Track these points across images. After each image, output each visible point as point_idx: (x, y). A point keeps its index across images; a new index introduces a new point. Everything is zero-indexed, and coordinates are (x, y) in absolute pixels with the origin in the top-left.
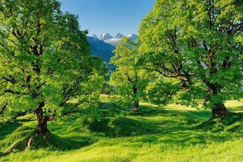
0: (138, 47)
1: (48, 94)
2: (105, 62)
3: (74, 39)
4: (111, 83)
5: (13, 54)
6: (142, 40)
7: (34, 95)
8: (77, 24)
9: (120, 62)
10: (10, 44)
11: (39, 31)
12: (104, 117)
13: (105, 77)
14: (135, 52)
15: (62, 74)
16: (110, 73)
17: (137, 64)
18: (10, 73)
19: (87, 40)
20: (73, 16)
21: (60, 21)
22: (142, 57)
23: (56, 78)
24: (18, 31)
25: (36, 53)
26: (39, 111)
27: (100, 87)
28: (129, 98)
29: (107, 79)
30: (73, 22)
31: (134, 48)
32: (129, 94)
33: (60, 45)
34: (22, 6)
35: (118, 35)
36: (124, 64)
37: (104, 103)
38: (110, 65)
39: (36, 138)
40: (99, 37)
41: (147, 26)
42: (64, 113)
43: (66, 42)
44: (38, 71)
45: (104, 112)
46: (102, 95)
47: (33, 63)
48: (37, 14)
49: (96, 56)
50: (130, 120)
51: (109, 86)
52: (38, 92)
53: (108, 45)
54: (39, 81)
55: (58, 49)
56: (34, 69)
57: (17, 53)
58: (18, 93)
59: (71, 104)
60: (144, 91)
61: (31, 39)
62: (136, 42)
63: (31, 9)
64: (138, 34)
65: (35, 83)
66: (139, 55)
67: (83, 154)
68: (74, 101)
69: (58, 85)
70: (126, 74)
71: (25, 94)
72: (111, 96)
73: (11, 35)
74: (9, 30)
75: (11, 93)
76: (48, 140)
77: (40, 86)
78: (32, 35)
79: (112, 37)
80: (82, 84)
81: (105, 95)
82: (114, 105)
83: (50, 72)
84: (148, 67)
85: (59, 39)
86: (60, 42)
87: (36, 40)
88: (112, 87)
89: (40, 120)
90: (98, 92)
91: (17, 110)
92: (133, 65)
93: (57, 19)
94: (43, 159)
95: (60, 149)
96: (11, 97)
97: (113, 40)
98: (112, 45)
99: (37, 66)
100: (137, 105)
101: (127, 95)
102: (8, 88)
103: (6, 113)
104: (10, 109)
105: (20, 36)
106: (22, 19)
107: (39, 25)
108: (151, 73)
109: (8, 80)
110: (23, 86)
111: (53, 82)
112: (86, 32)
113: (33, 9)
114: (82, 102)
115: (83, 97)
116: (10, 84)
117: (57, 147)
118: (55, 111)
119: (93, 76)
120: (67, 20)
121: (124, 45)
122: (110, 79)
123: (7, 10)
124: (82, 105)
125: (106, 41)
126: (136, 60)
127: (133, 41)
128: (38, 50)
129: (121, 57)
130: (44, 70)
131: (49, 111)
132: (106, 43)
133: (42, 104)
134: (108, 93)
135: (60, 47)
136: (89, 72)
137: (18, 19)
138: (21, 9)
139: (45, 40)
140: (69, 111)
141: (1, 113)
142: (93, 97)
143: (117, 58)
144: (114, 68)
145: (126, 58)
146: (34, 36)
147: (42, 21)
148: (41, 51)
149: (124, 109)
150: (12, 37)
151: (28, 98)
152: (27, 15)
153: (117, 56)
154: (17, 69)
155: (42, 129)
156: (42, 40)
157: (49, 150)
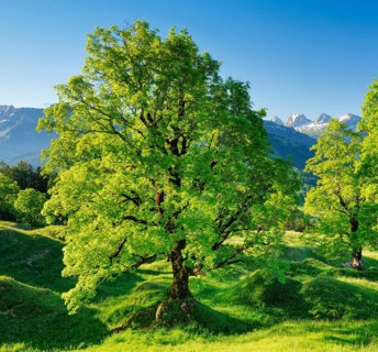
0: (362, 140)
1: (192, 226)
2: (295, 169)
3: (240, 126)
4: (307, 209)
5: (139, 153)
6: (369, 125)
7: (170, 228)
8: (246, 97)
9: (325, 168)
10: (136, 136)
11: (182, 114)
12: (292, 276)
13: (295, 197)
14: (356, 150)
15: (217, 191)
16: (305, 189)
17: (360, 173)
18: (133, 186)
19: (264, 126)
20: (240, 84)
21: (219, 94)
23: (206, 198)
24: (149, 115)
25: (175, 152)
26: (174, 257)
27: (284, 217)
28: (342, 241)
29: (300, 201)
30: (240, 93)
31: (353, 141)
32: (341, 232)
33: (215, 138)
34: (158, 72)
35: (321, 118)
36: (333, 173)
37: (293, 248)
38: (306, 174)
39: (170, 306)
40: (285, 121)
42: (219, 264)
43: (226, 132)
44: (177, 183)
45: (292, 265)
46: (288, 233)
47: (170, 169)
48: (180, 84)
49: (279, 157)
50: (345, 285)
51: (301, 215)
52: (176, 221)
53: (303, 136)
54: (179, 202)
55: (213, 145)
56: (171, 180)
57: (145, 153)
58: (144, 222)
59: (232, 246)
60: (373, 228)
61: (169, 128)
62: (357, 131)
63: (171, 76)
64: (361, 114)
65: (172, 206)
66: (364, 155)
67: (251, 345)
68: (236, 240)
69: (209, 212)
70: (337, 193)
71: (154, 224)
72: (307, 236)
73: (138, 121)
74: (134, 113)
75: (132, 222)
76: (189, 312)
77: (180, 212)
78: (170, 120)
79: (309, 121)
80: (252, 210)
81: (293, 233)
82: (310, 253)
83: (198, 187)
85: (215, 127)
86: (216, 131)
87: (175, 129)
88: (308, 216)
89: (176, 272)
90: (281, 225)
92: (352, 174)
93: (212, 92)
94: (179, 346)
95: (210, 331)
96: (133, 229)
97: (311, 126)
98: (310, 135)
99: (176, 175)
100: (359, 257)
101: (337, 235)
102: (128, 213)
103: (123, 257)
104: (130, 250)
105: (149, 120)
106: (156, 93)
107: (183, 104)
109: (129, 198)
110: (152, 210)
111: (203, 207)
112: (263, 113)
113: (175, 76)
114: (250, 244)
116: (131, 205)
117: (205, 326)
118: (203, 258)
119: (273, 195)
120: (229, 91)
121: (332, 136)
122: (304, 201)
123: (134, 80)
124: (251, 249)
125: (299, 129)
126: (358, 165)
127: (352, 127)
128: (180, 146)
129: (327, 159)
130: (186, 182)
131: (194, 258)
132: (298, 133)
133: (182, 244)
134: (301, 229)
135: (216, 140)
136: (266, 189)
137: (150, 94)
138: (156, 76)
139: (192, 128)
140: (228, 260)
141: (116, 255)
142: (272, 235)
143: (319, 162)
144: (313, 181)
145: (337, 161)
146: (173, 122)
147: (188, 96)
148: (184, 147)
149: (331, 263)
150: (140, 125)
151: (159, 232)
152: (163, 85)
153: (319, 157)
154: (143, 180)
155: (181, 289)
156: (187, 128)
157: (191, 331)
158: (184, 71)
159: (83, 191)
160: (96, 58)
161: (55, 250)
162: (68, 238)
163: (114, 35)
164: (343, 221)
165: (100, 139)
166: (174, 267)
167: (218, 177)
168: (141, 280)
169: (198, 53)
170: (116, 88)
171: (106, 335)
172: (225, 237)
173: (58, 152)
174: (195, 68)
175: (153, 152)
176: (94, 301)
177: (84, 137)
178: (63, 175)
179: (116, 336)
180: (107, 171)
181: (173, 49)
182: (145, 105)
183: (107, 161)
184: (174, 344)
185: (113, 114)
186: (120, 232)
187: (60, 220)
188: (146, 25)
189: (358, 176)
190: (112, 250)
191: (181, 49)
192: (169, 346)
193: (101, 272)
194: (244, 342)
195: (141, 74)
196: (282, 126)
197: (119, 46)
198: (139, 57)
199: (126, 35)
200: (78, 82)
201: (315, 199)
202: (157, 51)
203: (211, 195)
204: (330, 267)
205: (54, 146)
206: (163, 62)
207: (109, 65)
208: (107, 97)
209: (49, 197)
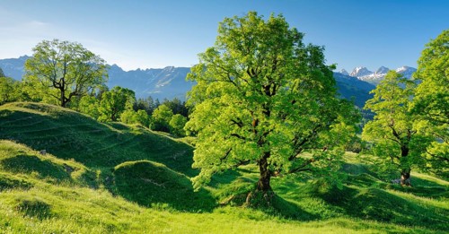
0: (416, 86)
1: (276, 144)
2: (356, 107)
3: (315, 76)
4: (364, 136)
5: (244, 94)
6: (424, 75)
7: (261, 143)
8: (322, 57)
9: (381, 107)
10: (243, 83)
11: (274, 68)
12: (348, 184)
13: (355, 127)
14: (410, 93)
15: (295, 120)
16: (363, 122)
17: (413, 111)
18: (239, 115)
19: (334, 76)
20: (317, 48)
21: (301, 55)
22: (423, 101)
23: (287, 124)
24: (253, 70)
25: (268, 94)
26: (262, 162)
27: (346, 141)
28: (393, 163)
29: (359, 130)
30: (317, 54)
31: (408, 87)
32: (392, 155)
33: (297, 85)
34: (261, 42)
35: (380, 69)
36: (388, 111)
37: (350, 165)
38: (364, 111)
39: (256, 195)
40: (351, 73)
41: (435, 53)
42: (293, 170)
43: (305, 81)
44: (268, 114)
45: (349, 177)
46: (347, 153)
47: (264, 105)
49: (344, 98)
50: (393, 197)
51: (359, 141)
52: (265, 139)
53: (365, 83)
54: (267, 126)
55: (295, 89)
56: (263, 112)
57: (249, 94)
58: (244, 138)
59: (303, 159)
60: (422, 155)
61: (265, 78)
62: (412, 79)
63: (269, 45)
64: (417, 67)
65: (263, 129)
66: (417, 98)
67: (312, 230)
68: (306, 155)
69: (289, 134)
70: (391, 126)
71: (250, 140)
72: (363, 156)
73: (245, 74)
74: (244, 69)
75: (236, 138)
76: (269, 200)
77: (268, 133)
78: (266, 72)
79: (370, 72)
80: (320, 135)
81: (351, 153)
82: (365, 169)
83: (282, 117)
84: (435, 118)
85: (297, 77)
86: (297, 80)
87: (270, 79)
88: (364, 142)
89: (262, 173)
90: (342, 147)
91: (240, 158)
92: (405, 112)
93: (296, 54)
96: (236, 142)
97: (373, 75)
98: (370, 83)
99: (267, 109)
100: (407, 176)
101: (389, 158)
102: (234, 132)
103: (229, 159)
104: (234, 156)
105: (254, 74)
106: (259, 56)
107: (275, 62)
108: (439, 127)
109: (235, 123)
110: (250, 131)
111: (285, 130)
112: (334, 67)
114: (317, 158)
115: (319, 152)
116: (237, 127)
117: (279, 211)
118: (282, 165)
119: (337, 125)
120: (309, 54)
121: (389, 83)
122: (362, 131)
123: (245, 48)
124: (317, 162)
125: (361, 78)
126: (411, 105)
127: (407, 76)
128: (271, 90)
129: (383, 100)
130: (274, 114)
131: (275, 164)
132: (360, 81)
133: (268, 155)
134: (358, 151)
136: (332, 119)
137: (254, 56)
138: (259, 45)
139: (280, 78)
140: (299, 168)
141: (225, 158)
142: (334, 154)
143: (377, 102)
144: (370, 116)
145: (392, 101)
146: (268, 74)
147: (280, 57)
148: (274, 90)
149: (381, 178)
150: (246, 76)
151: (253, 146)
152: (263, 51)
153: (377, 99)
154: (246, 111)
155: (264, 184)
156: (277, 78)
157: (269, 213)
158: (278, 40)
159: (208, 117)
160: (223, 36)
161: (189, 151)
162: (197, 145)
163: (235, 21)
164: (395, 147)
165: (221, 85)
166: (261, 169)
167: (297, 111)
168: (239, 175)
169: (289, 29)
170: (233, 53)
171: (214, 208)
172: (299, 153)
173: (196, 93)
174: (286, 38)
175: (253, 94)
176: (209, 185)
177: (212, 84)
178: (197, 107)
179: (220, 209)
180: (223, 105)
181: (272, 27)
182: (251, 64)
183: (224, 99)
184: (257, 220)
185: (230, 70)
186: (228, 143)
187: (193, 134)
188: (255, 14)
189: (411, 114)
190: (223, 154)
191: (278, 26)
192: (254, 221)
193: (215, 167)
194: (307, 226)
195: (250, 44)
196: (348, 76)
197: (238, 28)
198: (250, 34)
199: (243, 21)
200: (211, 51)
201: (371, 129)
202: (261, 29)
203: (290, 122)
204: (380, 182)
205: (194, 89)
206: (265, 36)
207: (230, 40)
208: (228, 59)
209: (188, 119)
